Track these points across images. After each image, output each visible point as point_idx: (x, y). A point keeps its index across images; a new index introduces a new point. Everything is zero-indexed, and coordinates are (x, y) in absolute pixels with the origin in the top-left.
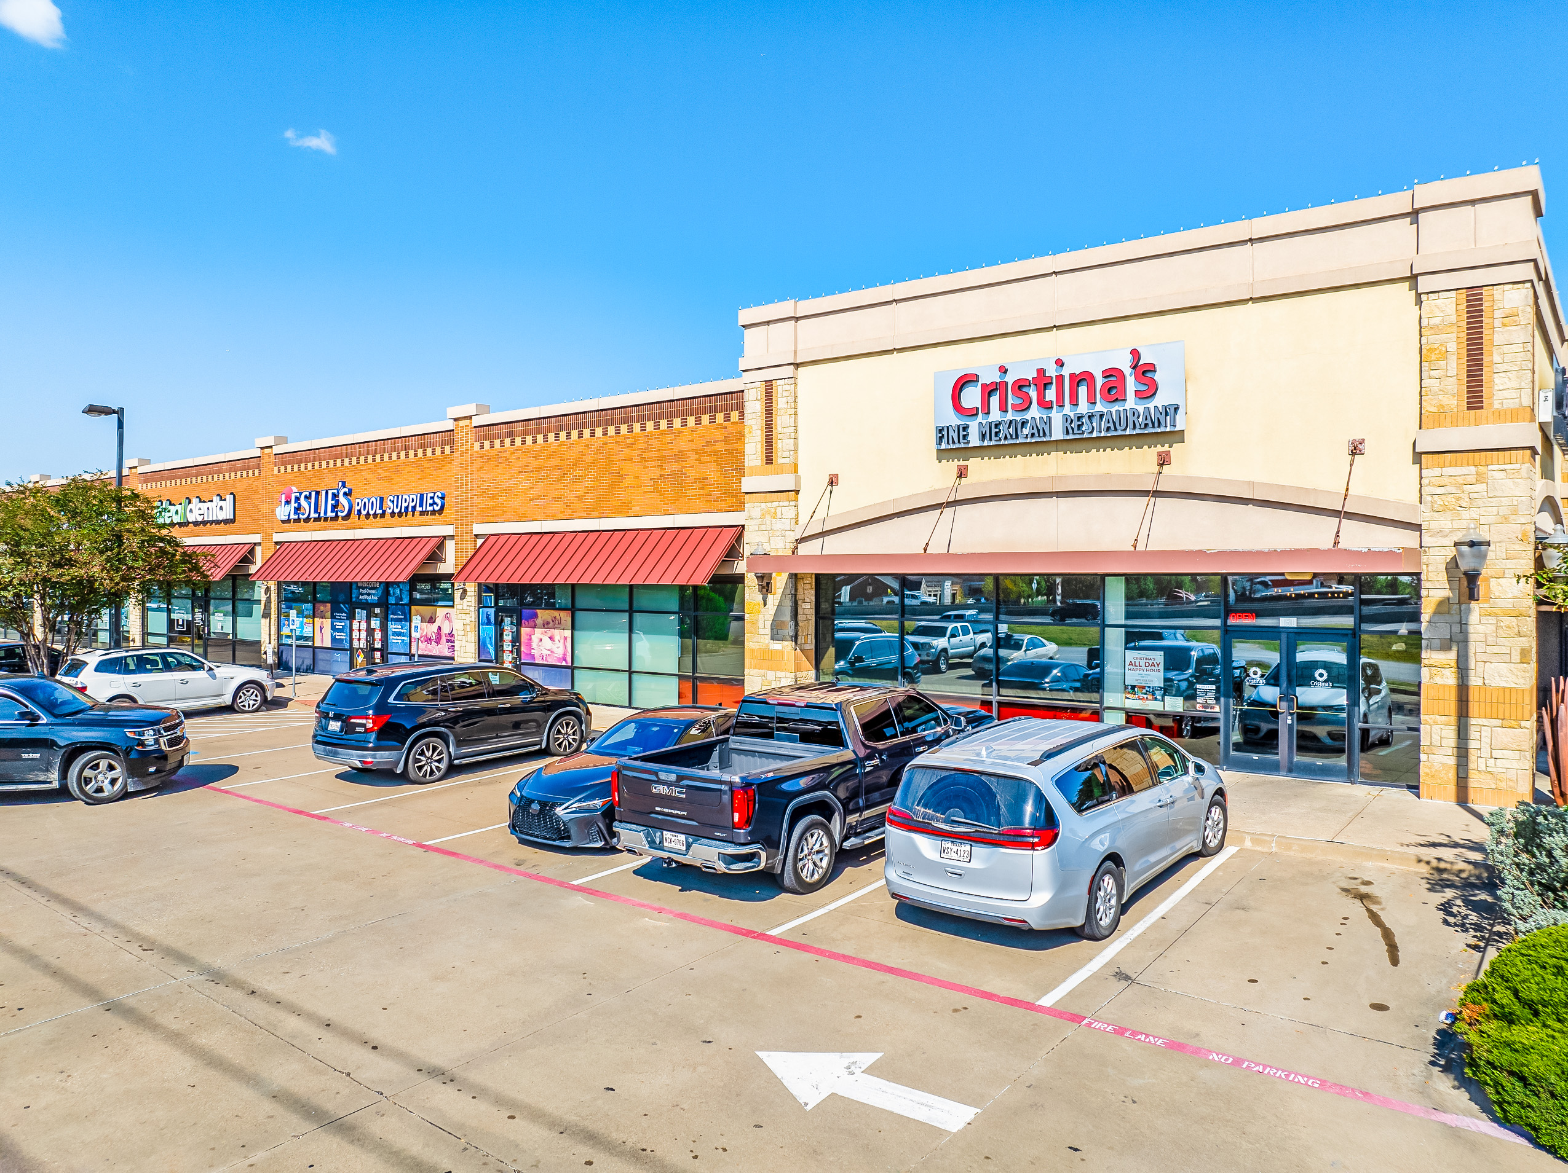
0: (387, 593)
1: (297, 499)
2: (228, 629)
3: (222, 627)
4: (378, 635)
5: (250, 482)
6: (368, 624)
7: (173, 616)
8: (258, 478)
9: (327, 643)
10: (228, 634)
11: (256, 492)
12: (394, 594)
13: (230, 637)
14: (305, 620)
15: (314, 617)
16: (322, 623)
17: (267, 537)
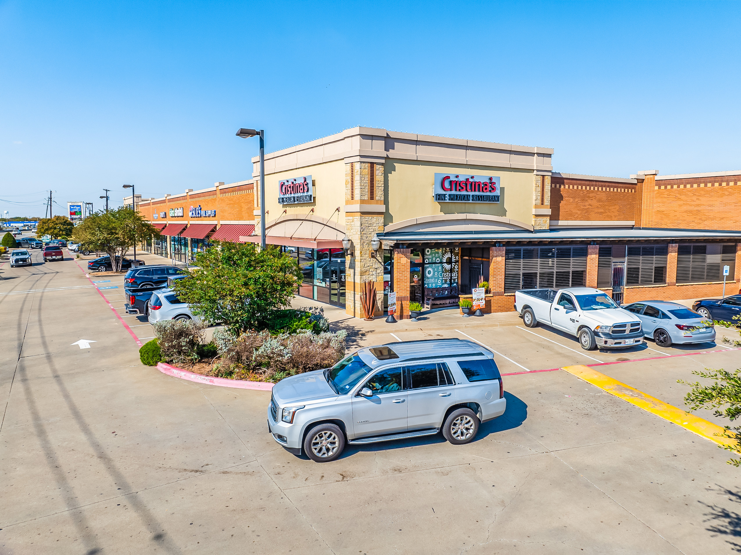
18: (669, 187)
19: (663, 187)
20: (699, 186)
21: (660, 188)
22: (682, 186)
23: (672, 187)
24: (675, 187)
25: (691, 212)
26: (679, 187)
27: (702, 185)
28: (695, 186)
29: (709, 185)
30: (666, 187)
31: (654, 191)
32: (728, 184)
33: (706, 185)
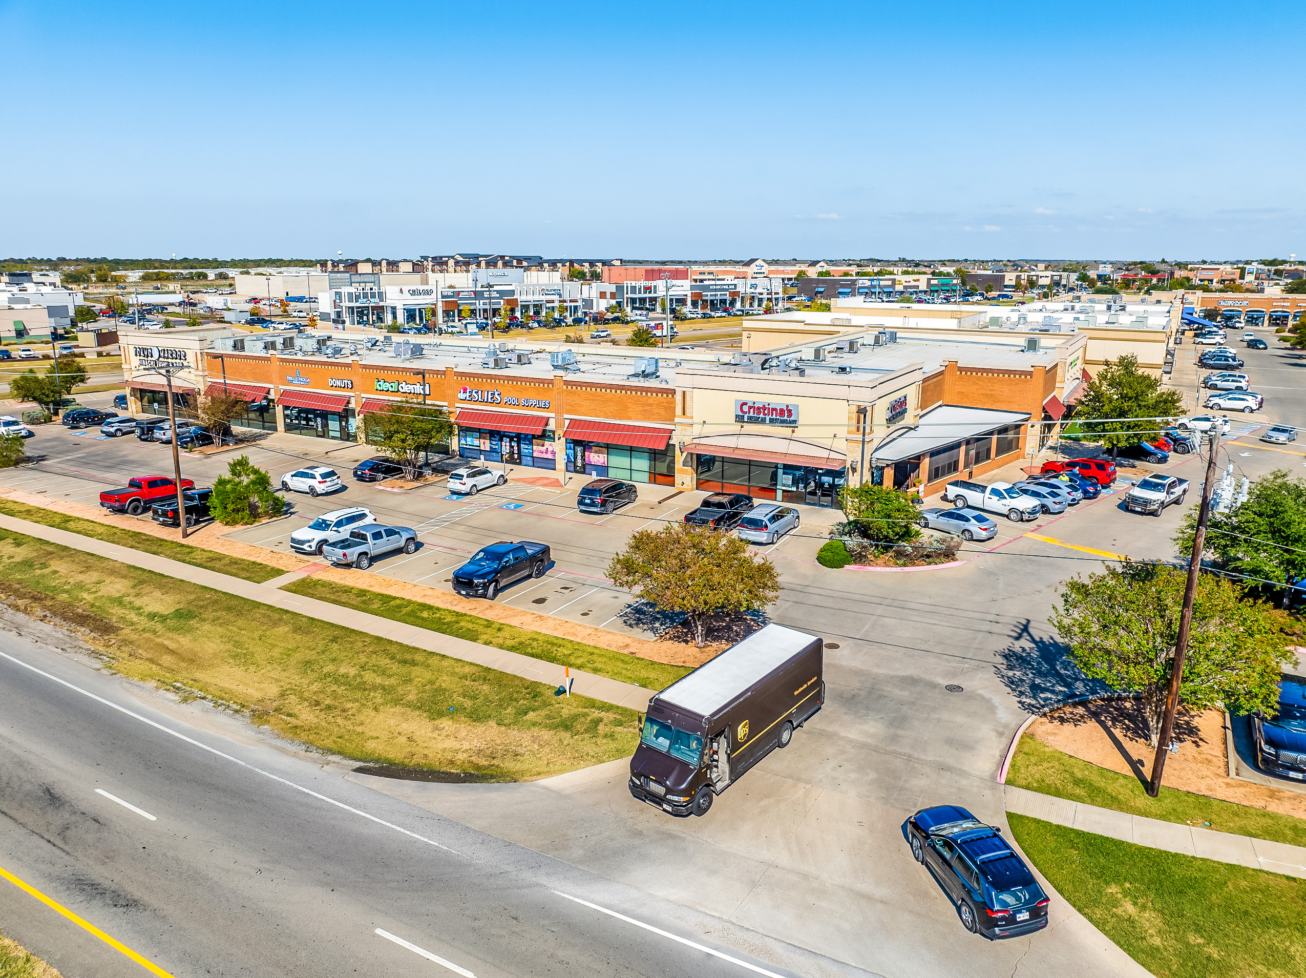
8: (445, 380)
11: (443, 384)
15: (480, 438)
17: (452, 404)
18: (969, 373)
19: (964, 373)
20: (993, 375)
21: (961, 373)
22: (979, 374)
23: (971, 374)
24: (974, 374)
25: (986, 395)
26: (977, 374)
27: (996, 375)
28: (990, 375)
29: (1001, 375)
30: (966, 373)
31: (956, 375)
32: (1015, 377)
33: (998, 375)
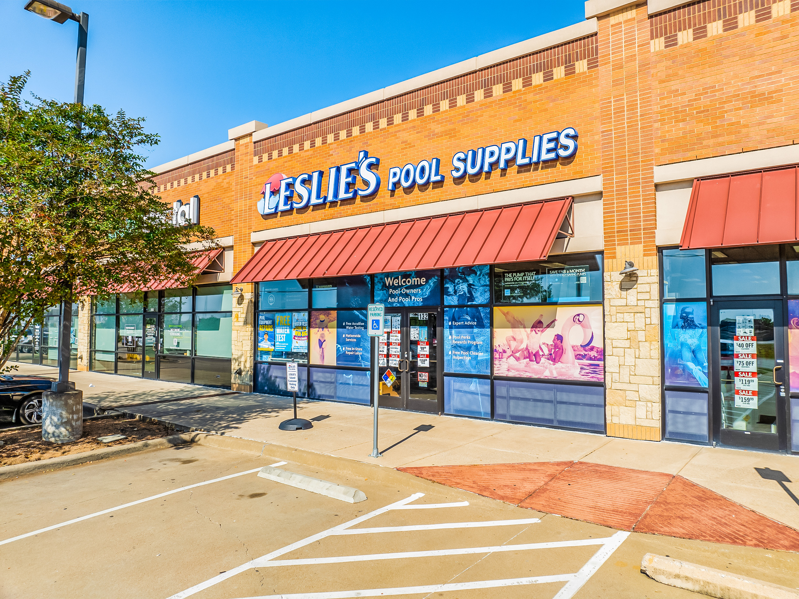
0: (441, 291)
1: (289, 186)
2: (186, 345)
3: (178, 343)
4: (424, 350)
5: (219, 181)
6: (405, 335)
7: (122, 333)
8: (230, 174)
9: (331, 360)
10: (186, 351)
11: (227, 190)
12: (455, 292)
13: (188, 354)
14: (294, 333)
15: (310, 326)
16: (322, 335)
17: (242, 239)
